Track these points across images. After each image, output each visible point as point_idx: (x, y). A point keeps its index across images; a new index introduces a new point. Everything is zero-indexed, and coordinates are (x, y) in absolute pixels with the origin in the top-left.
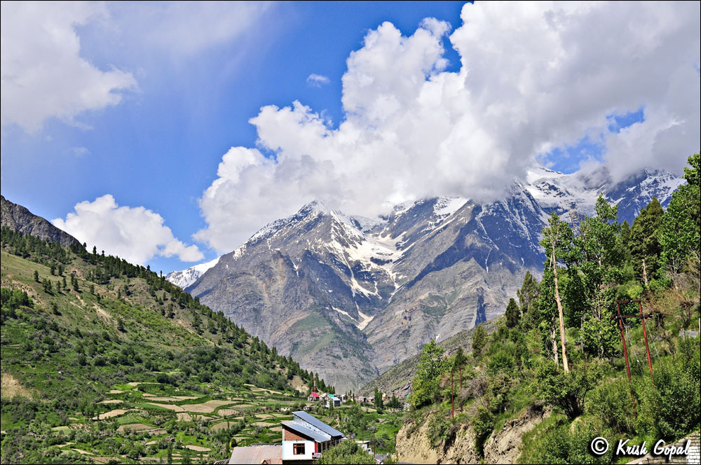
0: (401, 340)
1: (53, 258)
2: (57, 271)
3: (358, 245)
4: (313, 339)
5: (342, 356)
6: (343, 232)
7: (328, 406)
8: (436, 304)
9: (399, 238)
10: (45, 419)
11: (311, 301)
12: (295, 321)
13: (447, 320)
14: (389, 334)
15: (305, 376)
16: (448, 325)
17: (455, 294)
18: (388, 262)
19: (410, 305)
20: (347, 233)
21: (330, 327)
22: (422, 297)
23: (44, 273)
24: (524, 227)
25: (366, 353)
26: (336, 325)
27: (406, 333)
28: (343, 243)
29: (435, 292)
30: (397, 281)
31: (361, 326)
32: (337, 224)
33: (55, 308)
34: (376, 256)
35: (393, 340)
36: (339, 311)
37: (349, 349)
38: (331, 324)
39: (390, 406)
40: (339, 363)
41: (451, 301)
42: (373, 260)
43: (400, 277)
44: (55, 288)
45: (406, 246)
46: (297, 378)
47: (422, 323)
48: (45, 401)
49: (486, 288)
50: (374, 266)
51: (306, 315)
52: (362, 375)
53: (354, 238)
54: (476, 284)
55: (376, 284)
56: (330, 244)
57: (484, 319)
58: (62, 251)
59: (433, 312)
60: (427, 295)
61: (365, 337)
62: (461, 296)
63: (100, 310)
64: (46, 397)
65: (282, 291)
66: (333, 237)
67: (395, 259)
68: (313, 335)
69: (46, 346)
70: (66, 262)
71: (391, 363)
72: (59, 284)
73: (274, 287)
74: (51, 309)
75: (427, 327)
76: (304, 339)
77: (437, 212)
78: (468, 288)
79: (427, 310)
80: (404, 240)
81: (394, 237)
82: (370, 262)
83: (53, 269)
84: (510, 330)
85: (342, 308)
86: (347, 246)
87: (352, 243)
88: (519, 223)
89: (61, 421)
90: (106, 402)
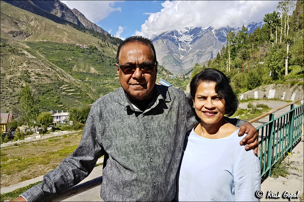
0: (191, 62)
1: (102, 38)
2: (103, 41)
3: (181, 37)
4: (168, 61)
5: (175, 65)
6: (177, 33)
7: (171, 78)
8: (200, 53)
9: (192, 35)
10: (101, 78)
11: (168, 51)
12: (164, 56)
13: (203, 57)
14: (188, 61)
15: (166, 71)
16: (203, 59)
17: (205, 51)
18: (189, 42)
19: (194, 53)
20: (178, 33)
21: (173, 58)
22: (197, 51)
23: (100, 41)
24: (225, 33)
25: (182, 65)
26: (174, 58)
27: (192, 60)
28: (177, 36)
29: (200, 50)
30: (191, 47)
31: (181, 58)
32: (176, 31)
33: (103, 50)
34: (186, 40)
35: (189, 62)
36: (175, 54)
37: (177, 64)
38: (173, 57)
39: (187, 79)
40: (175, 67)
41: (204, 53)
42: (185, 41)
43: (191, 46)
44: (103, 46)
45: (194, 37)
46: (164, 71)
47: (197, 58)
48: (101, 74)
49: (213, 49)
50: (185, 42)
51: (167, 55)
52: (181, 71)
53: (180, 35)
54: (211, 48)
55: (185, 47)
56: (174, 36)
57: (212, 58)
58: (105, 36)
59: (199, 55)
60: (198, 51)
61: (182, 61)
62: (207, 51)
63: (114, 52)
64: (101, 73)
65: (161, 49)
66: (175, 34)
67: (190, 41)
68: (168, 60)
69: (101, 60)
70: (106, 38)
71: (188, 68)
72: (104, 44)
73: (159, 47)
74: (102, 51)
75: (198, 59)
76: (166, 61)
77: (202, 29)
78: (209, 49)
79: (198, 55)
80: (193, 36)
81: (190, 35)
82: (184, 42)
83: (103, 40)
84: (217, 61)
85: (176, 53)
86: (178, 37)
87: (179, 36)
88: (224, 32)
89: (105, 79)
90: (116, 75)
